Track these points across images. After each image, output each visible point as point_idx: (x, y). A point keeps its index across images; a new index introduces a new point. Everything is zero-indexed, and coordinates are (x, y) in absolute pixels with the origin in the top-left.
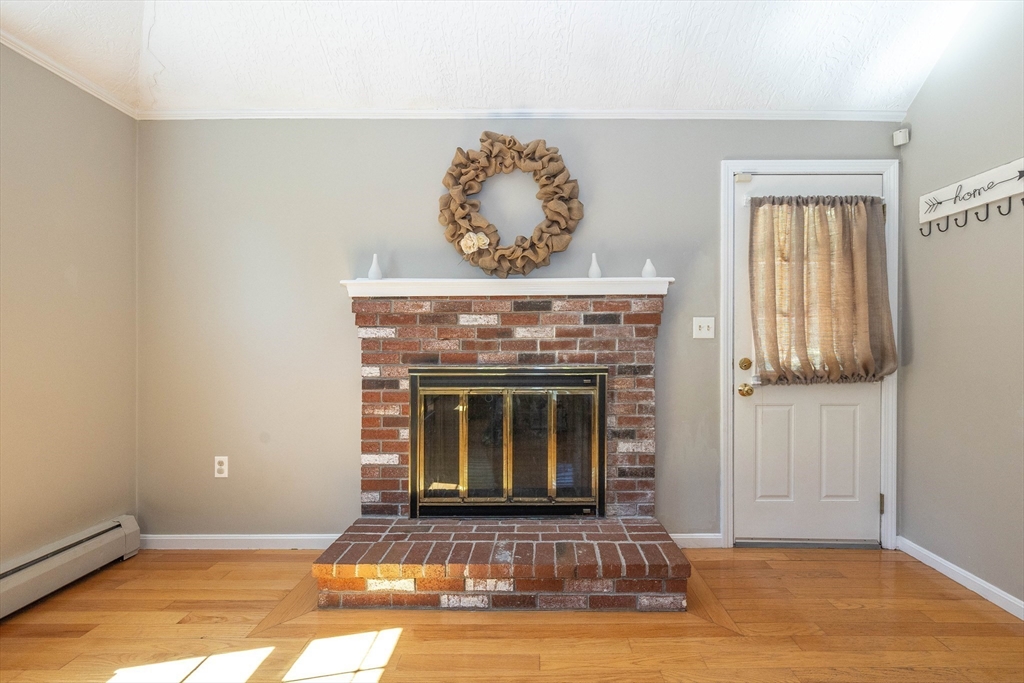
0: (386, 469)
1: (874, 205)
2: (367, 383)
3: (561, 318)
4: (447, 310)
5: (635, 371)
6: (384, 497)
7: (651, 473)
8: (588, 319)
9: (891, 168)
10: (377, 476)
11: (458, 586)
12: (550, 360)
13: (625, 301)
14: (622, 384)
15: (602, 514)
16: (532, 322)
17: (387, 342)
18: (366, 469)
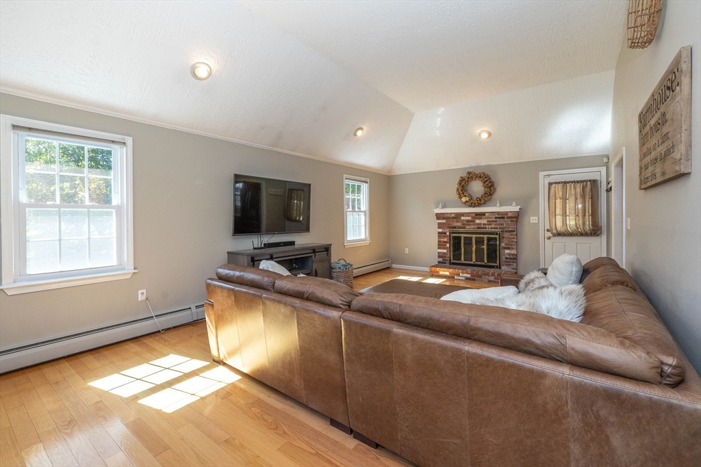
0: (443, 253)
1: (594, 183)
2: (439, 233)
3: (488, 218)
4: (458, 216)
5: (510, 231)
6: (443, 260)
7: (516, 259)
8: (496, 218)
9: (604, 170)
10: (441, 255)
11: (458, 275)
13: (506, 213)
14: (506, 235)
15: (500, 268)
16: (480, 218)
17: (444, 223)
18: (439, 253)
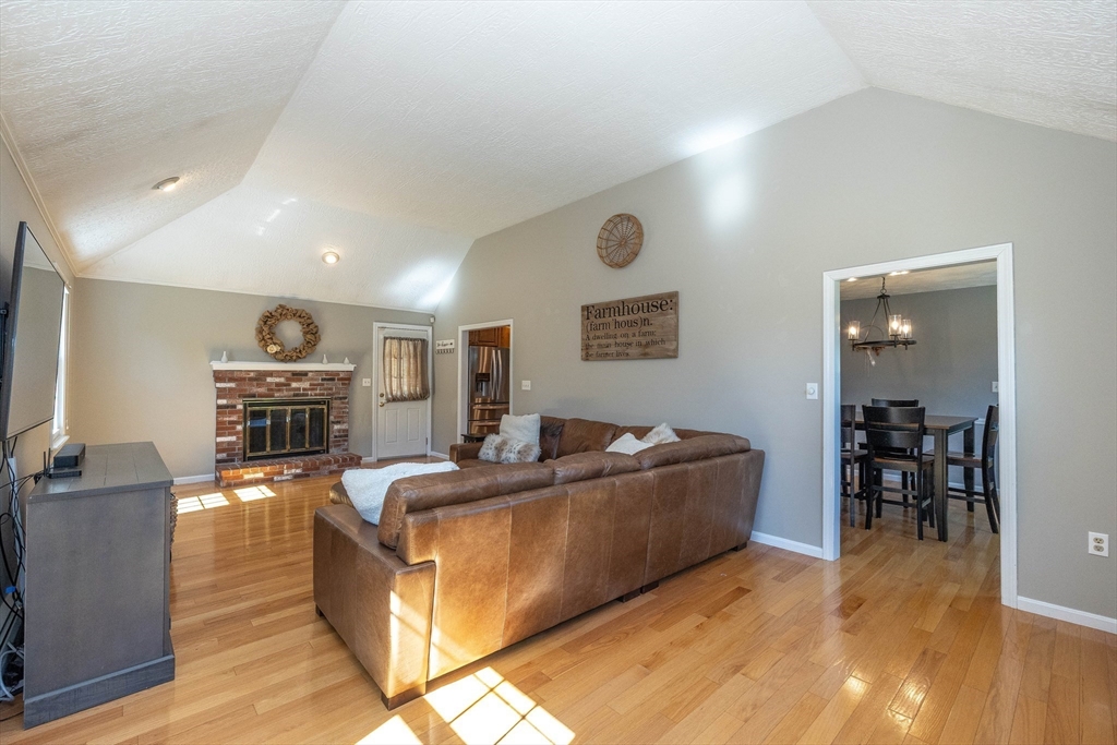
0: (229, 443)
1: (424, 342)
2: (219, 407)
3: (312, 379)
4: (261, 376)
5: (341, 398)
6: (228, 455)
7: (347, 436)
8: (322, 380)
9: (430, 329)
10: (225, 446)
11: (281, 473)
12: (307, 395)
13: (337, 373)
14: (336, 404)
15: (328, 452)
16: (300, 380)
17: (230, 389)
18: (217, 444)
